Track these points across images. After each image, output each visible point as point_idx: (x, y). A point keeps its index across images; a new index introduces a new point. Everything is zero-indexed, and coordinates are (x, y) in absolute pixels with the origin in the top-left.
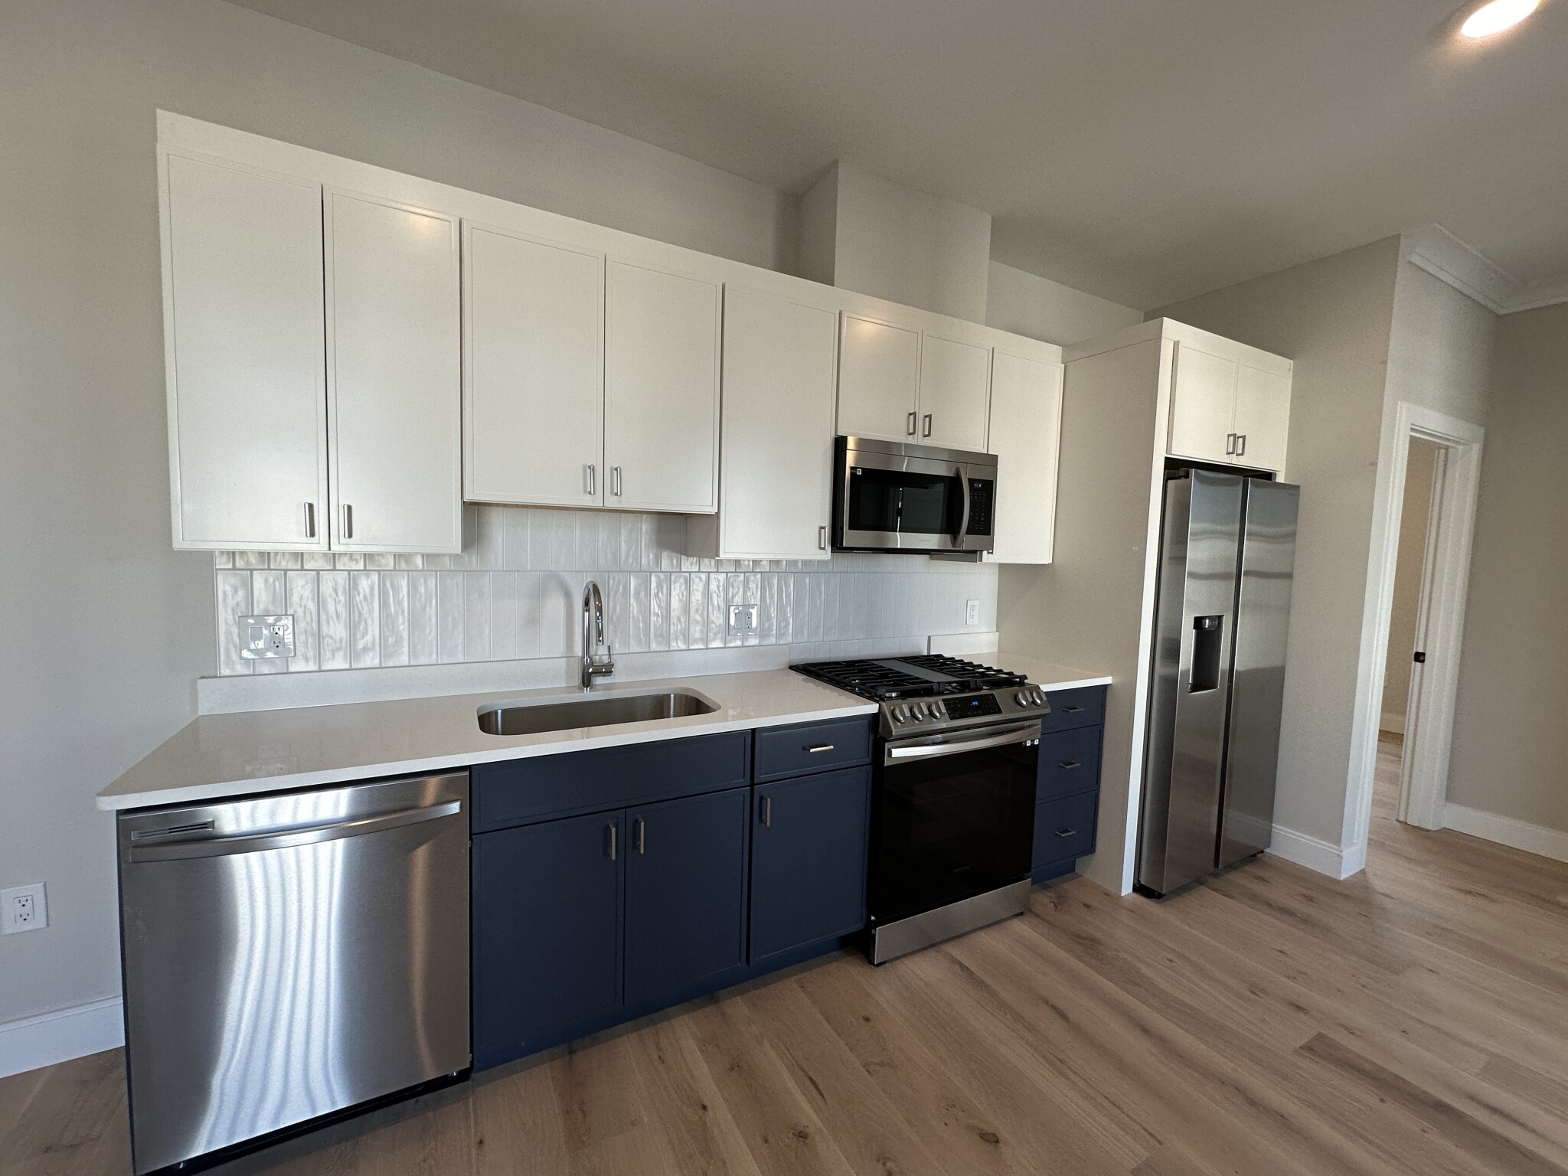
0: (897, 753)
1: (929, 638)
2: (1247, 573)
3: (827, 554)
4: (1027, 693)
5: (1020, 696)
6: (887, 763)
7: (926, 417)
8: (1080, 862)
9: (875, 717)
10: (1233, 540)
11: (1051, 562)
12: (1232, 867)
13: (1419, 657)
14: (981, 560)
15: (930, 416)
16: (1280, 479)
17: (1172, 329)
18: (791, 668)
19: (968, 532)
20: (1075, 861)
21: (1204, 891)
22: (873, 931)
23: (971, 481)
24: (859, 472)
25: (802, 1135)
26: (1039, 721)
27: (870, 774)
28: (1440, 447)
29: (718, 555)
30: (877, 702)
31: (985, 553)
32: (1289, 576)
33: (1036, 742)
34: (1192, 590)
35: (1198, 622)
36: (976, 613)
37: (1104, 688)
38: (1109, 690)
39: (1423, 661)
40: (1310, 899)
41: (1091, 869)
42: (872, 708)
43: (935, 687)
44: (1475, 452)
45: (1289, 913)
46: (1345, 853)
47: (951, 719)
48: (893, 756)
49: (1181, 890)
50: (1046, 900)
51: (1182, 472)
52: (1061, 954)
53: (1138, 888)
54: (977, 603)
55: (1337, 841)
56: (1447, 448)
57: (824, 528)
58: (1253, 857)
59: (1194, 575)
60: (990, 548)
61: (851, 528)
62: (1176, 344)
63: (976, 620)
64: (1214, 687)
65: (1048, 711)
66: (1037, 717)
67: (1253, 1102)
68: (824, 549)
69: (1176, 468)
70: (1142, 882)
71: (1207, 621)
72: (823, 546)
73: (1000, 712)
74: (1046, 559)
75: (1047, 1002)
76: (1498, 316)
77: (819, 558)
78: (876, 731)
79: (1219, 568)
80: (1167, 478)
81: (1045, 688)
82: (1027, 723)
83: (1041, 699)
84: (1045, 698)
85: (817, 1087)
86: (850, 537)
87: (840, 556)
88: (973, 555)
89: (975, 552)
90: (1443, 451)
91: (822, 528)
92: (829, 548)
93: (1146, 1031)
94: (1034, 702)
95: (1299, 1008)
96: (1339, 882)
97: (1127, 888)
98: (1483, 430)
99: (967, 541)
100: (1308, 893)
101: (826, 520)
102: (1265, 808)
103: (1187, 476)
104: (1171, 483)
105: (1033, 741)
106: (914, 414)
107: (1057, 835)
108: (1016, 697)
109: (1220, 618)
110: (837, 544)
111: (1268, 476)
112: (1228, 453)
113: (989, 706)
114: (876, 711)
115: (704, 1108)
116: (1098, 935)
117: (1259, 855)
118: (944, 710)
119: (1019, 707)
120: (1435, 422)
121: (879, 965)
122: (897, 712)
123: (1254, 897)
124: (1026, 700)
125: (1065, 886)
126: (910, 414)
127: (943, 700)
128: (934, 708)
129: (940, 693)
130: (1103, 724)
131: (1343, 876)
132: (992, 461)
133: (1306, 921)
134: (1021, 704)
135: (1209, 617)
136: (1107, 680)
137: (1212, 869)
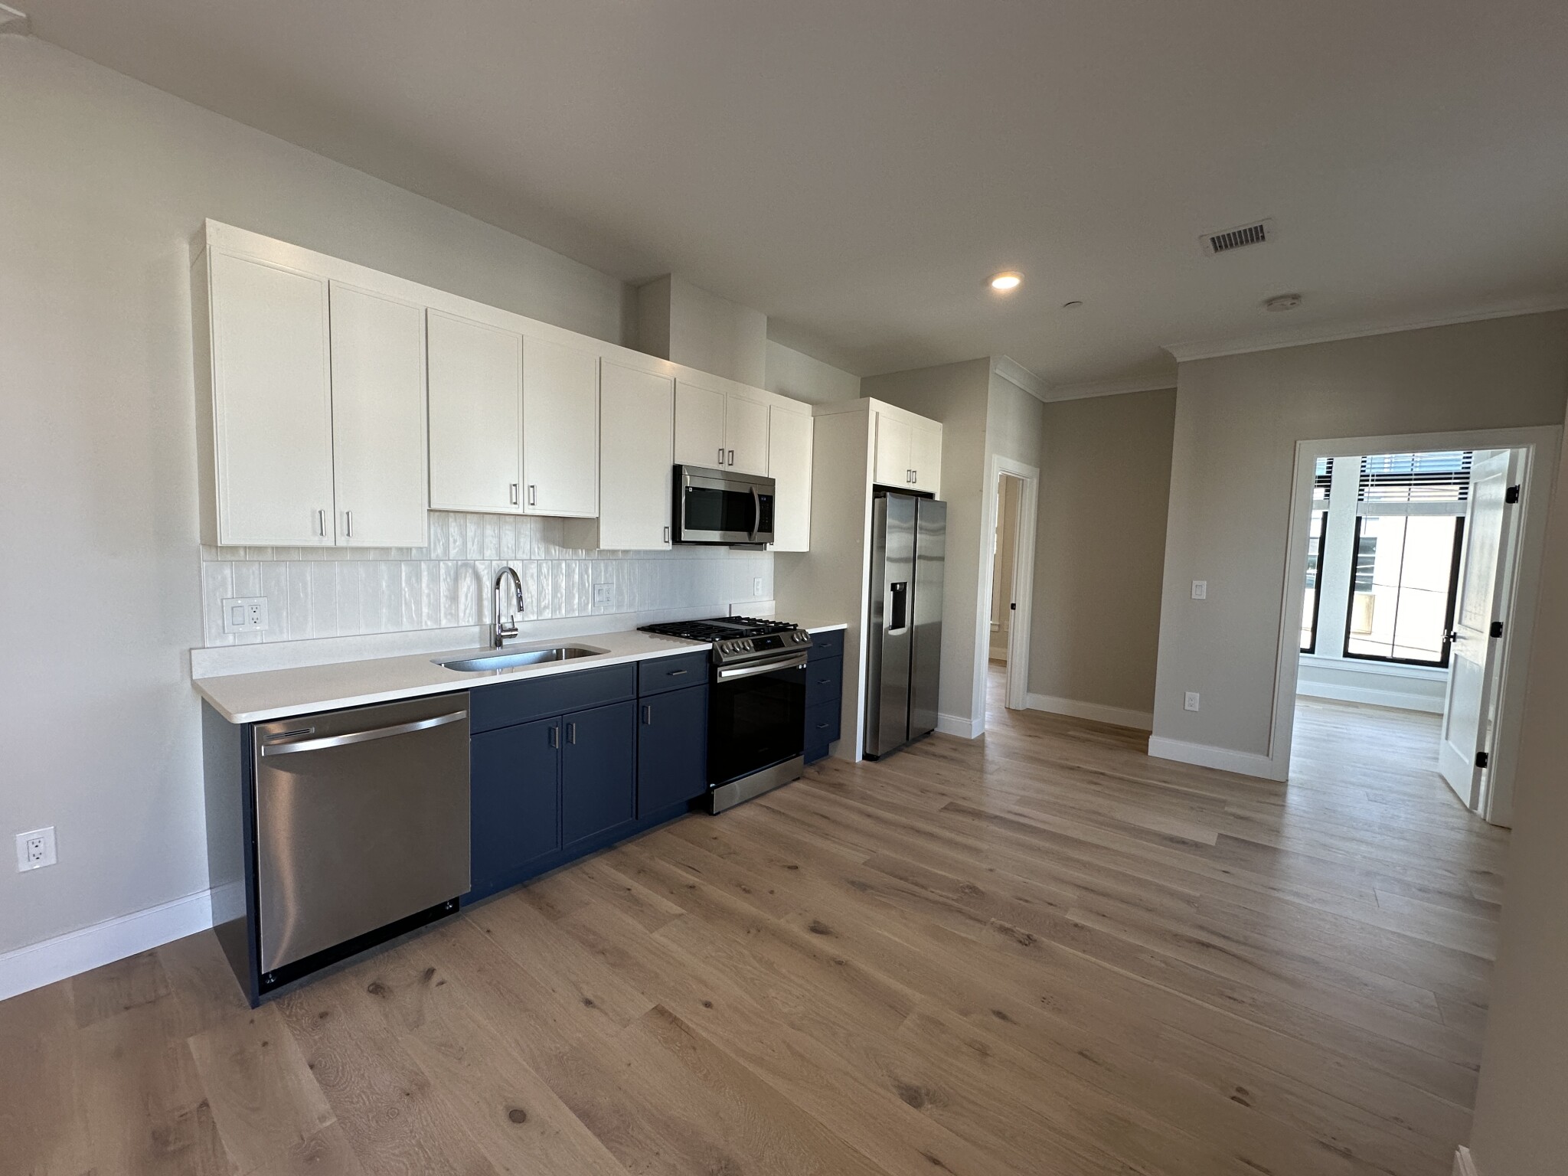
0: (725, 674)
1: (730, 605)
2: (920, 557)
3: (669, 546)
4: (799, 634)
5: (795, 636)
6: (719, 680)
7: (730, 452)
8: (831, 745)
9: (710, 651)
10: (911, 533)
11: (808, 550)
12: (916, 740)
13: (1013, 606)
14: (766, 549)
15: (732, 452)
16: (937, 498)
17: (875, 405)
18: (638, 629)
19: (760, 530)
20: (828, 745)
21: (902, 754)
22: (712, 793)
23: (760, 496)
24: (691, 490)
25: (692, 887)
26: (805, 653)
27: (708, 689)
28: (1019, 479)
29: (598, 546)
30: (710, 642)
31: (768, 544)
32: (942, 559)
33: (805, 666)
34: (889, 567)
35: (893, 586)
36: (760, 587)
37: (843, 631)
38: (845, 633)
39: (1015, 609)
40: (955, 750)
41: (838, 751)
42: (708, 646)
43: (744, 633)
44: (1035, 481)
45: (944, 757)
46: (973, 723)
47: (757, 651)
48: (723, 676)
49: (888, 754)
50: (813, 771)
51: (882, 493)
52: (823, 793)
53: (866, 757)
54: (760, 580)
55: (969, 717)
56: (1023, 480)
57: (668, 528)
58: (928, 733)
59: (891, 560)
60: (772, 541)
61: (686, 528)
62: (877, 414)
63: (760, 592)
64: (903, 626)
65: (811, 645)
66: (804, 650)
67: (918, 831)
68: (668, 542)
69: (880, 491)
70: (868, 752)
71: (898, 586)
72: (667, 540)
73: (784, 646)
74: (806, 549)
75: (817, 814)
76: (1043, 403)
77: (664, 548)
78: (712, 661)
79: (904, 555)
80: (875, 497)
81: (810, 631)
82: (799, 654)
83: (807, 638)
84: (809, 637)
85: (694, 869)
86: (687, 535)
87: (679, 547)
88: (760, 546)
89: (762, 544)
90: (1021, 482)
91: (666, 528)
92: (671, 542)
93: (869, 816)
94: (803, 640)
95: (943, 794)
96: (972, 740)
97: (859, 758)
98: (1038, 469)
99: (758, 536)
100: (954, 747)
101: (668, 522)
102: (934, 705)
103: (885, 496)
104: (876, 500)
105: (803, 665)
106: (722, 450)
107: (817, 728)
108: (792, 637)
109: (905, 583)
110: (676, 538)
111: (929, 496)
112: (908, 482)
113: (778, 643)
114: (711, 648)
115: (629, 890)
116: (842, 782)
117: (932, 733)
118: (752, 645)
119: (795, 643)
120: (1013, 466)
121: (715, 815)
122: (725, 647)
123: (927, 753)
124: (799, 638)
125: (824, 763)
126: (720, 450)
127: (752, 640)
128: (746, 644)
129: (747, 636)
130: (843, 655)
131: (973, 737)
132: (771, 483)
133: (952, 760)
134: (795, 641)
135: (899, 583)
136: (844, 626)
137: (905, 741)
